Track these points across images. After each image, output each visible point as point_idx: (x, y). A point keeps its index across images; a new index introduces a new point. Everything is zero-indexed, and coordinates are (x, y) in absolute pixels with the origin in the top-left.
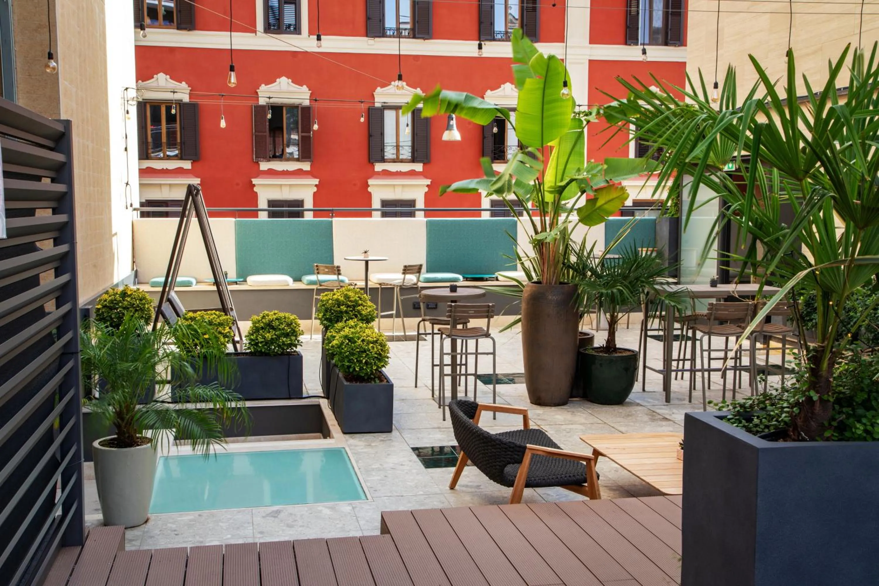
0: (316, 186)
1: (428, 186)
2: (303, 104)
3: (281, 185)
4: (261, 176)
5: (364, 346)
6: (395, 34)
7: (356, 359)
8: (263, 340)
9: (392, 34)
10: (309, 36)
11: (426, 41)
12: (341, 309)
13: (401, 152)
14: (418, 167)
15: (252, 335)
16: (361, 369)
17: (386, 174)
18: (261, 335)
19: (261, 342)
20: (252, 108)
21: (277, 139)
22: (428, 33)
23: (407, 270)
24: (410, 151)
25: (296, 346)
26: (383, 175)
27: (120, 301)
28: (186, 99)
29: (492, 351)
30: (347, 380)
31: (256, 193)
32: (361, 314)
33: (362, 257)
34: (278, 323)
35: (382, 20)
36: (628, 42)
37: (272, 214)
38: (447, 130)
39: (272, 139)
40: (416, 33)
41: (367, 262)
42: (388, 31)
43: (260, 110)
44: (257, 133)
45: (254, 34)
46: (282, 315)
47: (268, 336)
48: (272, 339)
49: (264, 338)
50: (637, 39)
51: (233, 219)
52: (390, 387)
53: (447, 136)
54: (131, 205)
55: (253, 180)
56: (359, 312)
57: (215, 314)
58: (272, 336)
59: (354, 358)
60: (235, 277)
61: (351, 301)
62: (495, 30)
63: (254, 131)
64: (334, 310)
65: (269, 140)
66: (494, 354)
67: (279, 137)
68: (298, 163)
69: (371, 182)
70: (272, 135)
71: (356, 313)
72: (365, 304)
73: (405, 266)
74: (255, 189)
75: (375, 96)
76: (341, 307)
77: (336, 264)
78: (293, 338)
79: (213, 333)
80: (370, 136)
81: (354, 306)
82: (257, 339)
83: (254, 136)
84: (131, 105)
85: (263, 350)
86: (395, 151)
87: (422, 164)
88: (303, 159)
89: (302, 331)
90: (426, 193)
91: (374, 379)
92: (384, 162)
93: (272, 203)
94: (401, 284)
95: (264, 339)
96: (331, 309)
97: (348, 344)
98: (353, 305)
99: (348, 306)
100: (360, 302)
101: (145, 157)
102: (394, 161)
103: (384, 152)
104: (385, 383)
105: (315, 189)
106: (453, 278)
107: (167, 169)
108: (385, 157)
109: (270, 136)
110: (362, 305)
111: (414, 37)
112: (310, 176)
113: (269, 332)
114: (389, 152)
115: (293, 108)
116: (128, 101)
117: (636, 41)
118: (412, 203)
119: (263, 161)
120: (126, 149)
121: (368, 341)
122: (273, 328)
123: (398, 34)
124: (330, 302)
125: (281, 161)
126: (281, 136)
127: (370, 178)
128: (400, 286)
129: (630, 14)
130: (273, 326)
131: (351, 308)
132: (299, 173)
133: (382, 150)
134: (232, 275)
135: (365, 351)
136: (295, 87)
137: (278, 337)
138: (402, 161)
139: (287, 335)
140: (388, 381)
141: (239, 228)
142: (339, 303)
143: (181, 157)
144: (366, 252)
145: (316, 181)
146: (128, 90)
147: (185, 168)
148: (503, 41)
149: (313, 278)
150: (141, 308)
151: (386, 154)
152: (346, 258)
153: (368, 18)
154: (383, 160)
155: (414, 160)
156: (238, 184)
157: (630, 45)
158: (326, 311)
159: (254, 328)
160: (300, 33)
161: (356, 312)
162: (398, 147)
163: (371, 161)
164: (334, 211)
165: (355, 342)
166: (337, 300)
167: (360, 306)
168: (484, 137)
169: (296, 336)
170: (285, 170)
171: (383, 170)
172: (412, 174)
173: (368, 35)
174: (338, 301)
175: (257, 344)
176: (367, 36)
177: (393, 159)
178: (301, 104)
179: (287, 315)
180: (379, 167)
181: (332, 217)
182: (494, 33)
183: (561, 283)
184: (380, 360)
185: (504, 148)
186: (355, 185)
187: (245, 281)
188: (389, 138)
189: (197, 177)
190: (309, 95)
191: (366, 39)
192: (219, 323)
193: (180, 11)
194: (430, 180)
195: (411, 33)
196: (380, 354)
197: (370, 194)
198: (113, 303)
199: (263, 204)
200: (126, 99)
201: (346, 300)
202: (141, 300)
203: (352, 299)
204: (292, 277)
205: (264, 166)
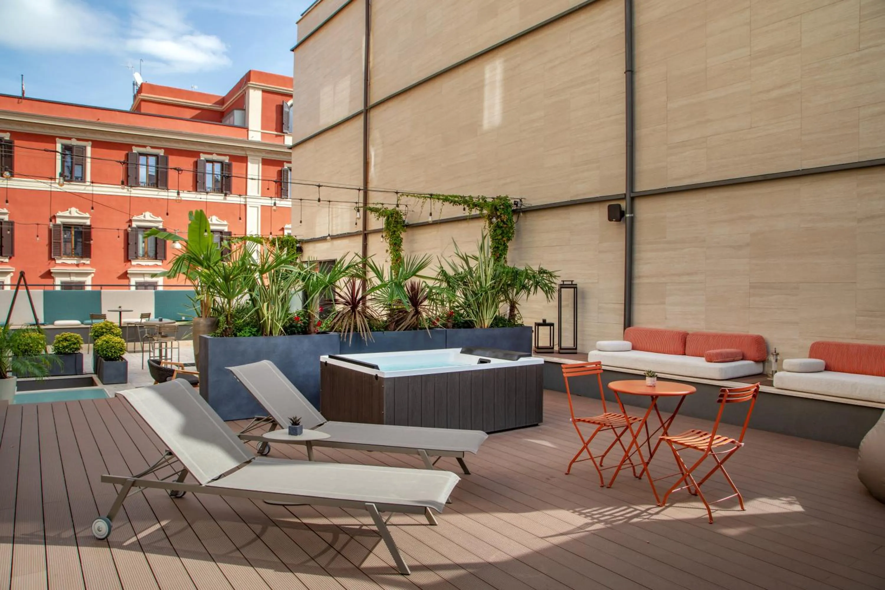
0: (94, 273)
2: (86, 224)
3: (70, 273)
4: (56, 267)
6: (145, 185)
9: (143, 185)
10: (91, 184)
11: (163, 190)
14: (159, 263)
15: (57, 344)
16: (112, 355)
18: (61, 344)
19: (61, 347)
20: (52, 226)
22: (166, 186)
23: (143, 316)
24: (154, 253)
25: (79, 349)
26: (137, 267)
28: (6, 218)
29: (177, 347)
30: (105, 360)
31: (53, 277)
33: (118, 309)
34: (70, 338)
35: (137, 176)
40: (160, 186)
41: (121, 312)
42: (141, 184)
44: (55, 241)
45: (54, 181)
46: (72, 334)
48: (67, 346)
49: (63, 345)
51: (42, 290)
52: (126, 363)
55: (51, 269)
56: (112, 332)
58: (67, 344)
59: (109, 350)
61: (108, 327)
62: (206, 186)
63: (53, 239)
64: (99, 331)
65: (62, 246)
66: (178, 348)
69: (129, 271)
73: (141, 315)
74: (52, 275)
75: (132, 220)
77: (103, 313)
78: (78, 345)
80: (129, 244)
81: (110, 330)
82: (59, 346)
83: (53, 242)
85: (62, 352)
86: (144, 252)
87: (161, 261)
88: (85, 257)
91: (118, 360)
92: (138, 259)
99: (107, 329)
100: (113, 327)
104: (124, 361)
105: (93, 276)
110: (114, 329)
111: (158, 188)
112: (90, 267)
113: (65, 343)
119: (58, 258)
123: (148, 185)
124: (98, 327)
125: (70, 258)
128: (137, 323)
130: (68, 340)
133: (136, 252)
134: (43, 321)
135: (113, 347)
136: (81, 214)
137: (70, 345)
139: (75, 344)
140: (125, 360)
144: (120, 307)
145: (94, 270)
147: (4, 261)
148: (211, 192)
149: (90, 321)
152: (109, 310)
153: (128, 175)
155: (156, 258)
156: (40, 272)
158: (96, 332)
159: (58, 341)
160: (85, 182)
163: (129, 259)
165: (109, 344)
166: (101, 326)
169: (80, 345)
170: (73, 263)
171: (137, 264)
172: (155, 266)
175: (59, 349)
176: (128, 186)
178: (84, 224)
179: (75, 334)
180: (134, 262)
182: (205, 188)
184: (121, 351)
189: (13, 267)
190: (90, 219)
195: (156, 185)
196: (121, 348)
205: (59, 261)
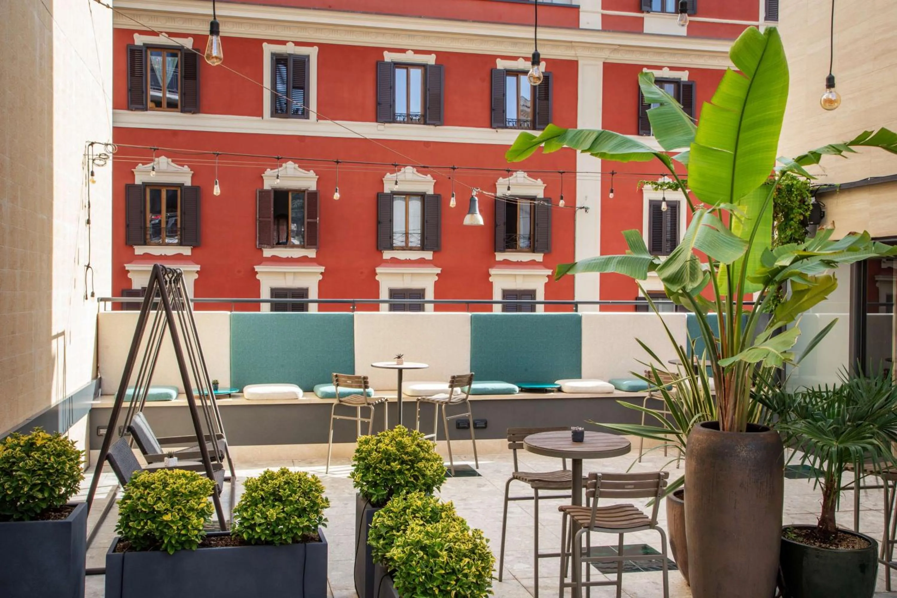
0: (322, 273)
1: (438, 275)
2: (310, 189)
3: (285, 273)
4: (264, 263)
5: (452, 564)
6: (406, 120)
7: (438, 587)
8: (263, 521)
9: (402, 120)
10: (317, 121)
11: (438, 127)
12: (392, 467)
13: (411, 239)
14: (428, 255)
15: (246, 510)
17: (395, 262)
18: (261, 511)
19: (260, 525)
20: (256, 194)
21: (281, 227)
22: (440, 120)
23: (455, 381)
24: (420, 238)
25: (318, 528)
26: (391, 263)
27: (22, 459)
28: (188, 182)
31: (259, 280)
32: (424, 476)
33: (393, 363)
34: (288, 492)
35: (392, 105)
36: (641, 132)
37: (276, 307)
38: (469, 213)
39: (276, 227)
40: (427, 119)
41: (400, 371)
42: (398, 117)
43: (264, 193)
44: (261, 219)
45: (261, 118)
47: (272, 513)
48: (278, 519)
49: (265, 516)
50: (650, 130)
51: (229, 313)
53: (468, 220)
54: (93, 295)
55: (255, 267)
56: (420, 470)
57: (184, 475)
58: (279, 513)
60: (229, 386)
61: (406, 453)
62: (507, 117)
63: (258, 216)
64: (381, 469)
65: (273, 227)
67: (283, 225)
68: (303, 250)
69: (379, 270)
70: (276, 222)
71: (416, 473)
72: (429, 457)
73: (453, 377)
74: (258, 277)
75: (384, 182)
76: (393, 464)
77: (359, 372)
78: (313, 516)
79: (180, 510)
80: (378, 222)
82: (253, 519)
83: (258, 222)
84: (98, 165)
85: (263, 538)
86: (404, 239)
87: (432, 252)
88: (309, 246)
89: (327, 500)
90: (435, 282)
92: (393, 250)
93: (275, 292)
94: (447, 400)
95: (266, 518)
96: (376, 468)
97: (422, 558)
98: (410, 460)
99: (403, 462)
100: (422, 454)
101: (143, 242)
102: (403, 249)
103: (393, 239)
105: (320, 277)
106: (507, 389)
107: (165, 255)
108: (394, 245)
109: (274, 225)
111: (425, 123)
112: (316, 264)
113: (274, 506)
114: (398, 240)
115: (299, 193)
116: (94, 160)
117: (647, 132)
118: (420, 293)
119: (266, 248)
120: (88, 222)
121: (459, 551)
122: (280, 499)
123: (409, 119)
124: (374, 454)
125: (286, 247)
126: (285, 223)
127: (378, 265)
128: (446, 403)
129: (642, 105)
130: (281, 497)
131: (407, 464)
132: (304, 260)
133: (391, 238)
134: (225, 385)
135: (454, 572)
136: (301, 172)
137: (289, 514)
138: (411, 249)
139: (302, 512)
141: (234, 323)
142: (388, 458)
143: (181, 244)
144: (399, 357)
145: (322, 269)
146: (94, 145)
147: (184, 254)
148: (515, 128)
149: (330, 388)
150: (57, 470)
151: (394, 241)
152: (374, 364)
153: (378, 104)
154: (391, 248)
155: (423, 247)
156: (239, 272)
157: (642, 135)
158: (367, 469)
159: (249, 499)
160: (308, 118)
161: (415, 471)
162: (407, 234)
163: (379, 249)
164: (356, 303)
165: (436, 555)
166: (386, 452)
167: (420, 460)
168: (496, 226)
169: (317, 512)
170: (290, 257)
171: (392, 258)
172: (422, 262)
173: (378, 119)
174: (386, 454)
175: (252, 527)
176: (377, 121)
177: (402, 247)
178: (307, 190)
180: (387, 255)
181: (353, 310)
182: (506, 121)
183: (751, 428)
185: (516, 237)
186: (362, 273)
187: (241, 392)
188: (398, 226)
189: (197, 263)
190: (316, 180)
191: (375, 124)
192: (190, 492)
193: (185, 94)
194: (440, 269)
195: (422, 119)
196: (480, 577)
197: (377, 283)
198: (9, 462)
199: (265, 294)
200: (90, 157)
201: (399, 451)
202: (59, 455)
203: (409, 450)
204: (301, 387)
205: (268, 253)
